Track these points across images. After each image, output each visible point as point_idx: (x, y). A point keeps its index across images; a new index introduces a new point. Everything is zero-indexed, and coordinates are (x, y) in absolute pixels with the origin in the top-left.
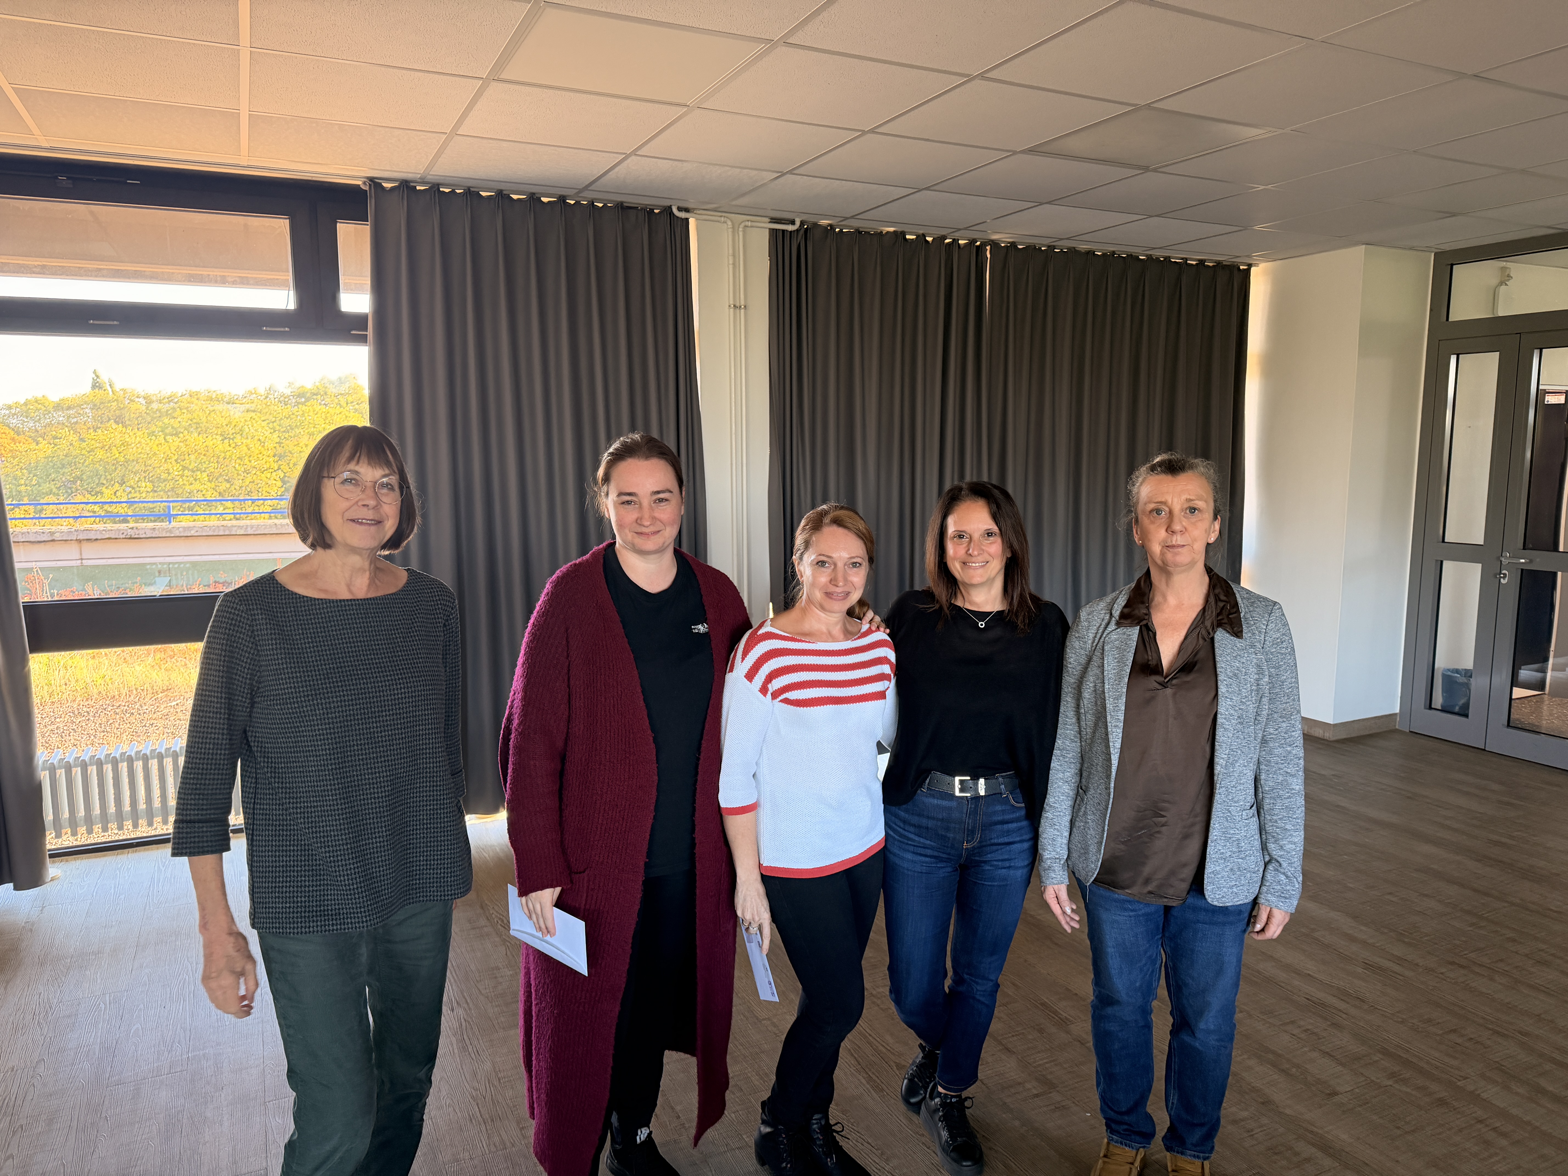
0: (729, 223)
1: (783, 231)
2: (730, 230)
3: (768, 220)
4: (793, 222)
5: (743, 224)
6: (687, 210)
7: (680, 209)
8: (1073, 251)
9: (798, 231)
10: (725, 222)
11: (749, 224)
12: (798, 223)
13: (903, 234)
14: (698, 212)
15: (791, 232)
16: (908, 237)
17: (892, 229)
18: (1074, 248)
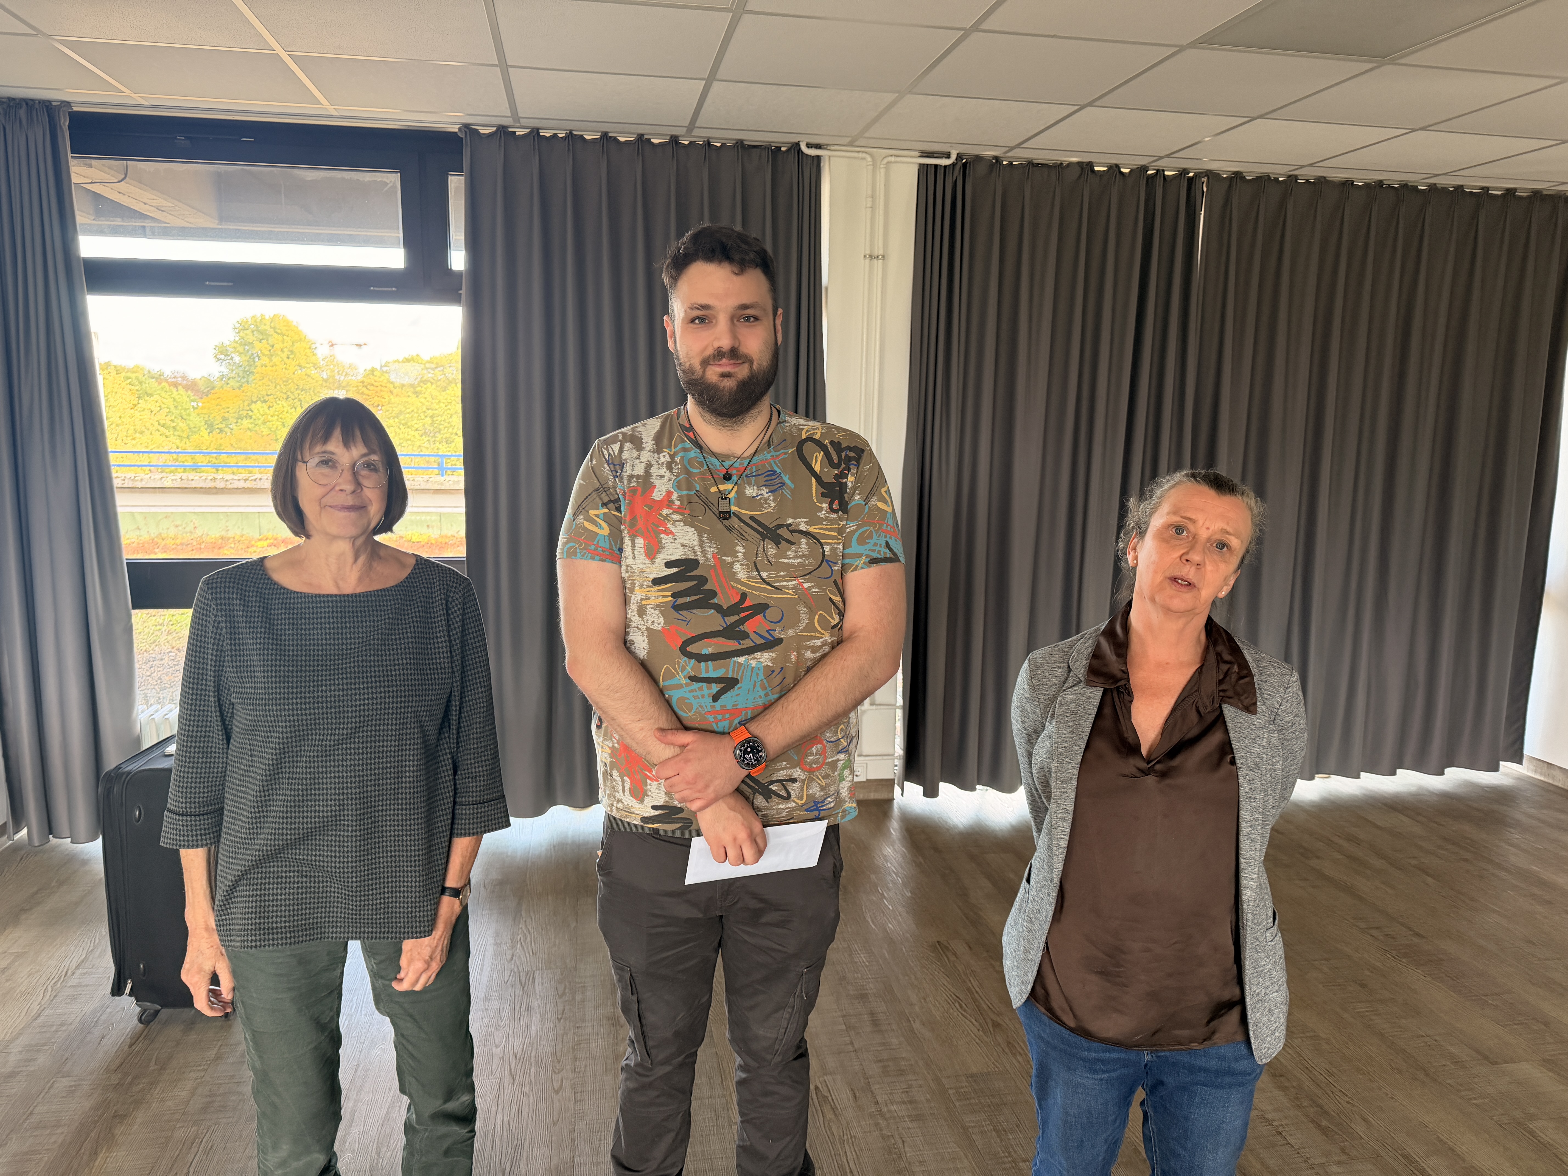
0: (869, 159)
1: (936, 166)
2: (871, 167)
3: (917, 154)
4: (948, 156)
5: (885, 161)
6: (818, 146)
7: (809, 146)
8: (1322, 181)
9: (954, 165)
10: (864, 159)
11: (893, 159)
12: (954, 157)
13: (1090, 165)
14: (832, 148)
15: (945, 167)
16: (1096, 169)
17: (1075, 159)
18: (1325, 177)
